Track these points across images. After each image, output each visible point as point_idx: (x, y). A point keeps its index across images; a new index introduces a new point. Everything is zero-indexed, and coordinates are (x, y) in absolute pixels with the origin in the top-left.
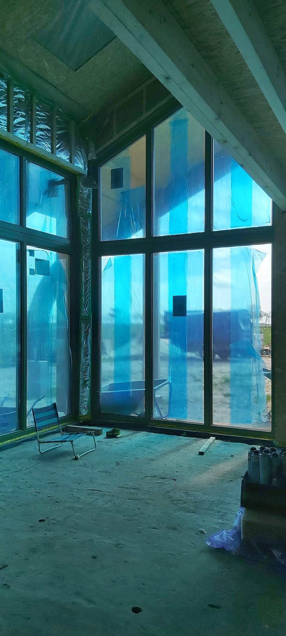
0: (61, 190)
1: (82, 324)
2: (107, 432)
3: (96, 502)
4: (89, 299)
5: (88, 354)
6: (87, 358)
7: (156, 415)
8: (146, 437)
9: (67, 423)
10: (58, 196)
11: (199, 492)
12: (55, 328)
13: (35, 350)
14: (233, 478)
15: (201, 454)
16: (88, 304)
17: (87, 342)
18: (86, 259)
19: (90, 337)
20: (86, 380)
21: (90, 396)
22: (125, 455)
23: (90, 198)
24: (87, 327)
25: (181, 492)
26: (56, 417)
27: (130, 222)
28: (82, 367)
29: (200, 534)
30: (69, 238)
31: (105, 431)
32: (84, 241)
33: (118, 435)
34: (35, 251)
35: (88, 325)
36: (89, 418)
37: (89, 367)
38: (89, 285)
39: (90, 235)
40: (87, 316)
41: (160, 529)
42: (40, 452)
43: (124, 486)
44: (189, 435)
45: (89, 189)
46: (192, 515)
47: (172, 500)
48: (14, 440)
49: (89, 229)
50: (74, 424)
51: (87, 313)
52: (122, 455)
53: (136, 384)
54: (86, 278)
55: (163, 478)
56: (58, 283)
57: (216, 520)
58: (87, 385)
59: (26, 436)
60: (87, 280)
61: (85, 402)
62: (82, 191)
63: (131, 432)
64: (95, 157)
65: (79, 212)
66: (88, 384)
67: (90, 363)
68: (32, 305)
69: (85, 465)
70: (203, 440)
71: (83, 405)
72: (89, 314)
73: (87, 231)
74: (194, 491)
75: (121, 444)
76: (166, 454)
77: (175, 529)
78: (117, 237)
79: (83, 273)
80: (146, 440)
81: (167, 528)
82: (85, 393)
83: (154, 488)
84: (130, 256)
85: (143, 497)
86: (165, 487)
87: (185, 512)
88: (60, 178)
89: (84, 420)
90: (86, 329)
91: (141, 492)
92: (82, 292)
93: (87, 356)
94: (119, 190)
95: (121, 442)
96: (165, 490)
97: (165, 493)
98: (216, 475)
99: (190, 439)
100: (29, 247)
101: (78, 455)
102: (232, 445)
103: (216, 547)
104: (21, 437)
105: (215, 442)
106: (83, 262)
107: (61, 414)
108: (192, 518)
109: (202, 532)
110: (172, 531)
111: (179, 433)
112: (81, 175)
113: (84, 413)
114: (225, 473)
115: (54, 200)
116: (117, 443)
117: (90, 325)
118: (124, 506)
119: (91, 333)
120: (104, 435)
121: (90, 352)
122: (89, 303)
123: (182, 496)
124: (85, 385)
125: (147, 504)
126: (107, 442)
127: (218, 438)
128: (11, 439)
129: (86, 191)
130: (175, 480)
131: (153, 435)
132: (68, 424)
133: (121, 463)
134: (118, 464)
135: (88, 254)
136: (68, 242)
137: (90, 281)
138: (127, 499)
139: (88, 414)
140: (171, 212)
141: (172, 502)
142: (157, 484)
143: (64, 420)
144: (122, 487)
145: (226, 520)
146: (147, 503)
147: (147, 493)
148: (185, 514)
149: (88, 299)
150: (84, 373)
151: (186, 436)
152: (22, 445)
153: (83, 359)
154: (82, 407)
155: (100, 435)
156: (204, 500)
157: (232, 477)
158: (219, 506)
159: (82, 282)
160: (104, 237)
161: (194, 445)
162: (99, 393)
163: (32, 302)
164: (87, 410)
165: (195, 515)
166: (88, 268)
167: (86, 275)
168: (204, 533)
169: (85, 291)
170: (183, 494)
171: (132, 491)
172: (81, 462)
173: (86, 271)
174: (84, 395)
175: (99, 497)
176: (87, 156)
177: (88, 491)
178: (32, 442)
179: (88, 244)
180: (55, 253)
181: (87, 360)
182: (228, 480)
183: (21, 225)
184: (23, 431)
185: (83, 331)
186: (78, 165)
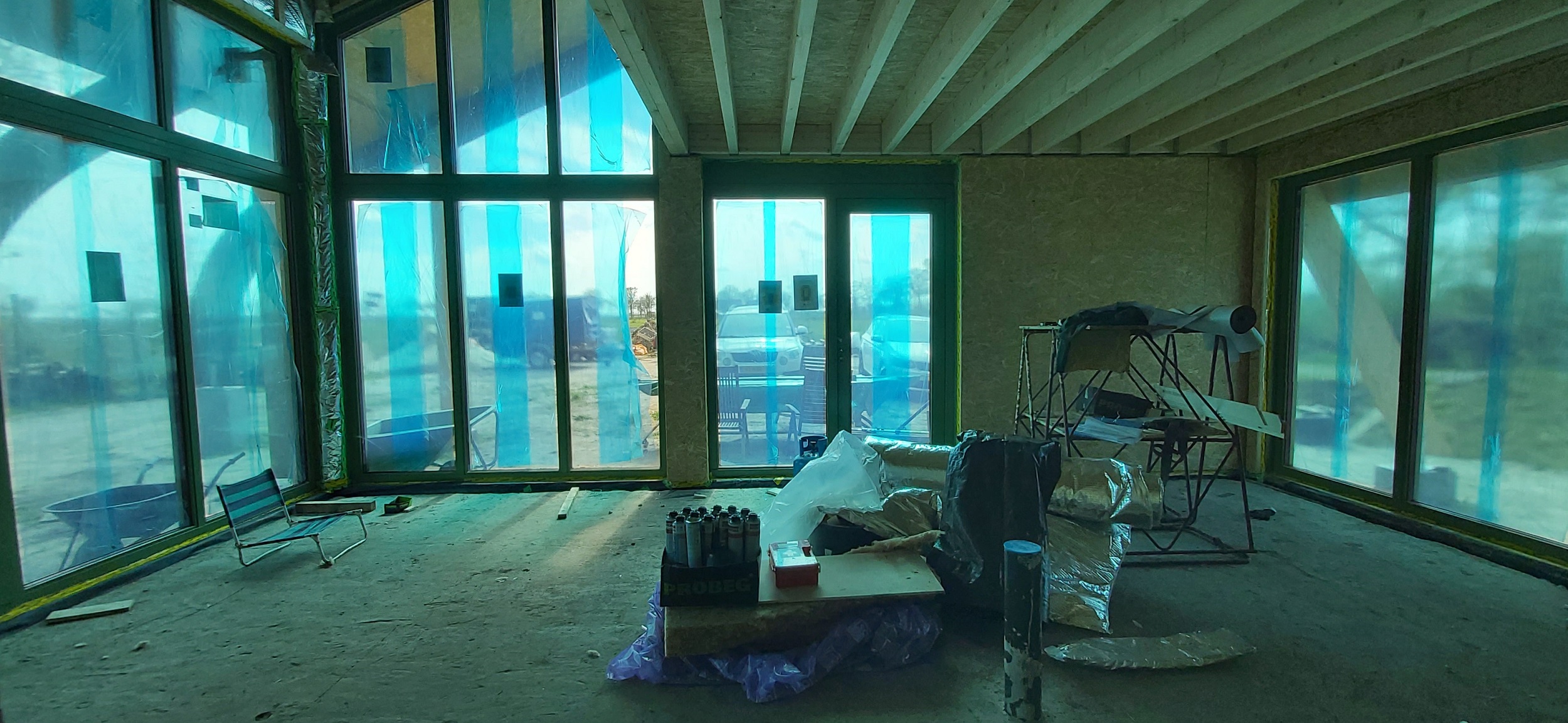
0: (257, 72)
1: (319, 320)
2: (386, 505)
3: (383, 644)
4: (332, 276)
5: (335, 374)
6: (333, 381)
7: (475, 463)
8: (462, 502)
9: (298, 499)
10: (250, 81)
11: (572, 583)
12: (257, 326)
13: (213, 370)
14: (620, 548)
15: (562, 517)
16: (329, 284)
17: (332, 353)
18: (320, 203)
19: (336, 343)
20: (333, 420)
21: (344, 446)
22: (426, 541)
23: (323, 93)
24: (330, 326)
25: (542, 590)
26: (275, 494)
27: (410, 145)
28: (323, 396)
29: (590, 660)
30: (281, 162)
31: (382, 502)
32: (314, 169)
33: (406, 507)
34: (200, 180)
35: (332, 323)
36: (345, 482)
37: (338, 396)
38: (330, 252)
39: (327, 160)
40: (330, 307)
41: (517, 670)
42: (243, 564)
43: (435, 601)
44: (536, 489)
45: (320, 77)
46: (570, 628)
47: (529, 608)
48: (177, 547)
49: (324, 148)
50: (314, 498)
51: (328, 301)
52: (422, 542)
53: (434, 418)
54: (321, 238)
55: (505, 572)
56: (259, 246)
57: (610, 627)
58: (337, 427)
59: (205, 535)
60: (325, 241)
61: (335, 458)
62: (306, 77)
63: (432, 498)
64: (331, 19)
65: (299, 117)
66: (339, 426)
67: (340, 389)
68: (199, 286)
69: (348, 575)
70: (561, 494)
71: (330, 463)
72: (333, 302)
73: (320, 152)
74: (564, 584)
75: (415, 521)
76: (503, 527)
77: (545, 662)
78: (384, 167)
79: (315, 228)
80: (462, 508)
81: (531, 664)
82: (333, 442)
83: (492, 593)
84: (412, 204)
85: (475, 614)
86: (512, 586)
87: (556, 626)
88: (253, 47)
89: (334, 488)
90: (328, 329)
91: (470, 605)
92: (315, 262)
93: (333, 377)
94: (386, 86)
95: (416, 519)
96: (514, 591)
97: (514, 599)
98: (592, 549)
99: (537, 496)
100: (182, 172)
101: (331, 558)
102: (606, 495)
103: (623, 678)
104: (195, 540)
105: (579, 495)
106: (315, 208)
107: (283, 483)
108: (570, 634)
109: (592, 656)
110: (540, 667)
111: (518, 489)
112: (301, 47)
113: (333, 477)
114: (605, 542)
115: (240, 87)
116: (409, 522)
117: (337, 322)
118: (443, 640)
119: (339, 336)
120: (380, 509)
121: (338, 370)
122: (332, 284)
123: (545, 597)
124: (331, 427)
125: (485, 626)
126: (387, 523)
127: (582, 487)
128: (168, 547)
129: (313, 79)
130: (527, 570)
131: (474, 498)
132: (303, 500)
133: (421, 558)
134: (415, 560)
135: (324, 195)
136: (278, 170)
137: (331, 243)
138: (446, 626)
139: (343, 477)
140: (489, 135)
141: (531, 612)
142: (497, 584)
143: (291, 493)
144: (431, 604)
145: (627, 623)
146: (485, 624)
147: (482, 606)
148: (557, 630)
149: (330, 275)
150: (329, 407)
151: (531, 490)
152: (198, 555)
153: (324, 384)
154: (329, 467)
155: (370, 511)
156: (583, 596)
157: (617, 547)
158: (610, 600)
159: (314, 245)
160: (357, 166)
161: (547, 504)
162: (362, 439)
163: (200, 279)
164: (339, 472)
165: (574, 627)
166: (326, 219)
167: (323, 233)
168: (598, 657)
169: (322, 262)
170: (546, 594)
171: (453, 607)
172: (338, 569)
173: (322, 225)
174: (331, 446)
175: (388, 634)
176: (313, 14)
177: (361, 627)
178: (221, 545)
179: (321, 176)
180: (249, 188)
181: (334, 384)
182: (613, 553)
183: (160, 124)
184: (198, 526)
185: (322, 333)
186: (292, 28)
